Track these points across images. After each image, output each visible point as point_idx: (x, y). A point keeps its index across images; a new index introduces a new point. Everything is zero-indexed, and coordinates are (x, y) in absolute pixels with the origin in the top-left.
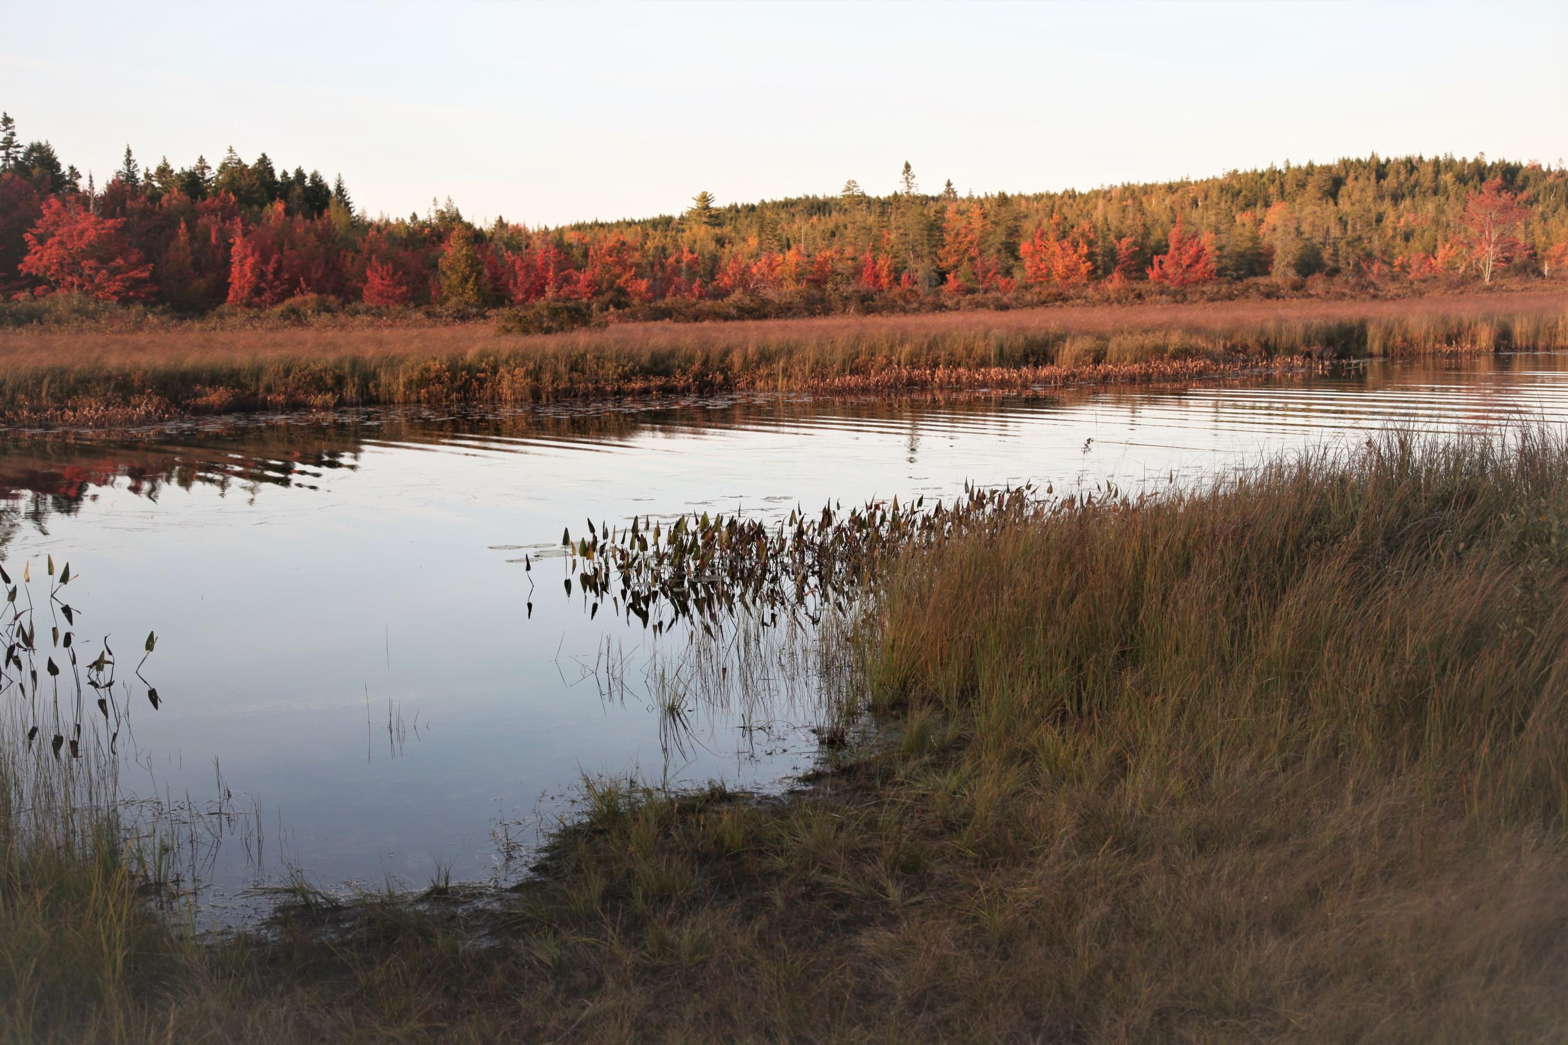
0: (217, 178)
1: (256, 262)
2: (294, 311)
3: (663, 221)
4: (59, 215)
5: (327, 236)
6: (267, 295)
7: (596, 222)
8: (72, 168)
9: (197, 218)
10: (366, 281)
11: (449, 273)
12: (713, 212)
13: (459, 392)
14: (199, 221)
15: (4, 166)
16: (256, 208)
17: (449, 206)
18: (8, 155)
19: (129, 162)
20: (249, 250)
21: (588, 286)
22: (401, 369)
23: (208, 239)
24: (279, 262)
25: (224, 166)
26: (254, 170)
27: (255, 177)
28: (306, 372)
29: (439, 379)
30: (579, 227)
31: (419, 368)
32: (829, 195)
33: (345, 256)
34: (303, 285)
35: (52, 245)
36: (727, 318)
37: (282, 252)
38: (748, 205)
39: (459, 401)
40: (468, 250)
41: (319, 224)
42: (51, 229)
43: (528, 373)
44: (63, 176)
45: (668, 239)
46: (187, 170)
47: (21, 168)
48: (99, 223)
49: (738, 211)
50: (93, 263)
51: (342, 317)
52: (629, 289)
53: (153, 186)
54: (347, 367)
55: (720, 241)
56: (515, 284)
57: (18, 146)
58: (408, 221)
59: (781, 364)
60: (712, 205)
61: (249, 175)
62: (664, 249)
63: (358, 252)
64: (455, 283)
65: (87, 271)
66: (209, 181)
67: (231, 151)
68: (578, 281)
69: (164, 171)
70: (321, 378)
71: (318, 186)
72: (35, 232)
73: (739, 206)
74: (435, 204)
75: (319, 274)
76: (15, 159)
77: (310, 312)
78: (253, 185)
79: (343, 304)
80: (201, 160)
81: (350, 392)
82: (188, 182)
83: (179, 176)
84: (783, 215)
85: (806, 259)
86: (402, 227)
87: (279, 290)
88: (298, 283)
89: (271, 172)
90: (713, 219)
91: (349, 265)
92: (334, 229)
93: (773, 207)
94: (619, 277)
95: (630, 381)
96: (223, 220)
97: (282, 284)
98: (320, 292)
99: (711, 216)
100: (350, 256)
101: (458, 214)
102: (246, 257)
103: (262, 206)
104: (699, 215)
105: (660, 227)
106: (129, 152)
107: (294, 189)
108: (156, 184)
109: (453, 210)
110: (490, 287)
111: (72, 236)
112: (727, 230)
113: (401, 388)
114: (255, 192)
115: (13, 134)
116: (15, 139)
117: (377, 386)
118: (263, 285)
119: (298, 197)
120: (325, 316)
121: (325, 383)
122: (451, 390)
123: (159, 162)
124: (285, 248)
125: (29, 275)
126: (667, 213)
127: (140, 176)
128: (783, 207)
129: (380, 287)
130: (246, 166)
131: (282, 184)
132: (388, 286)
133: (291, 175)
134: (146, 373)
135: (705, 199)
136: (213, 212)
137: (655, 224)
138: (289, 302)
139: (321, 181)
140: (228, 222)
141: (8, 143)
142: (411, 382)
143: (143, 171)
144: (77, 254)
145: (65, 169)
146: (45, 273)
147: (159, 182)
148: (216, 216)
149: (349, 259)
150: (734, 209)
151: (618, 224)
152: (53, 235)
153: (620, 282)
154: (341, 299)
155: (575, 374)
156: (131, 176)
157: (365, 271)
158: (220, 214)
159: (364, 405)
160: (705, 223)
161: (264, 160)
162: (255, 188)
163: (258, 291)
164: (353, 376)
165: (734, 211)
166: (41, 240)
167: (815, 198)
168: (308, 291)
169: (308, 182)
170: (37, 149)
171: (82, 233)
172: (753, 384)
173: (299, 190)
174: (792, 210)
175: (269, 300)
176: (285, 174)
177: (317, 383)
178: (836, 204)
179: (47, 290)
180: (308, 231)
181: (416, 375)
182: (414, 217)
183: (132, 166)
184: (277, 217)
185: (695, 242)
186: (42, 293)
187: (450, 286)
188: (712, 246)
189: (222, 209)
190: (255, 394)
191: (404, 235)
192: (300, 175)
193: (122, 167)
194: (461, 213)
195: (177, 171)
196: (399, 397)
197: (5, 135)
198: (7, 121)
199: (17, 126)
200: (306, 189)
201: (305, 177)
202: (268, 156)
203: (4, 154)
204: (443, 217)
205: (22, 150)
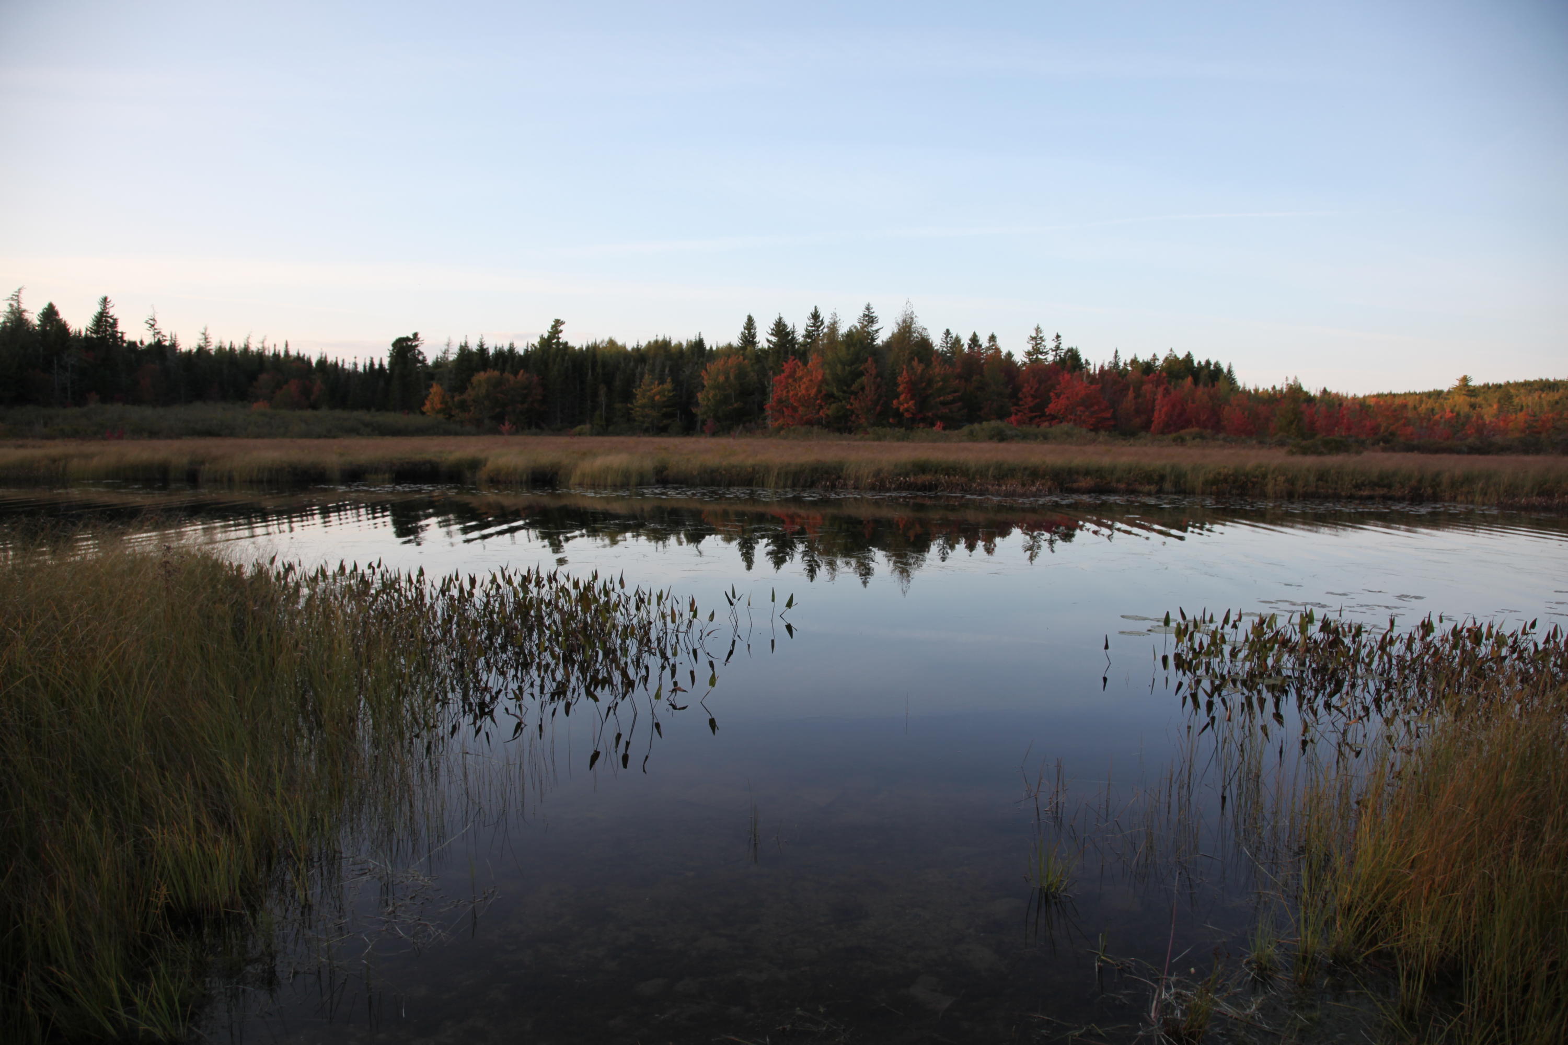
0: (1162, 365)
1: (1169, 410)
2: (1179, 438)
3: (1435, 393)
4: (1068, 383)
5: (1214, 396)
6: (1170, 428)
10: (1229, 422)
11: (1281, 419)
12: (1471, 388)
14: (1143, 388)
16: (1179, 381)
17: (1295, 381)
18: (1057, 354)
19: (1116, 356)
20: (1166, 403)
21: (1371, 430)
23: (1145, 397)
24: (1182, 410)
25: (1166, 359)
26: (1183, 360)
27: (1183, 364)
30: (1379, 396)
31: (1213, 473)
32: (1558, 378)
33: (1224, 408)
34: (1193, 423)
35: (1063, 399)
36: (1459, 452)
37: (1185, 405)
38: (1496, 385)
41: (1213, 391)
42: (1064, 390)
43: (1287, 480)
44: (1082, 364)
45: (1437, 404)
46: (1146, 360)
47: (1062, 361)
48: (1090, 388)
49: (1489, 388)
50: (1081, 408)
51: (1208, 441)
53: (1127, 369)
54: (1168, 470)
55: (1473, 406)
57: (1062, 349)
58: (1270, 390)
59: (1480, 485)
60: (1470, 384)
61: (1180, 363)
62: (1433, 410)
65: (1078, 413)
66: (1157, 366)
67: (1171, 350)
68: (1365, 426)
69: (1134, 362)
71: (1218, 369)
72: (1056, 392)
73: (1490, 384)
74: (1287, 381)
75: (1205, 418)
76: (1060, 356)
77: (1190, 438)
78: (1181, 369)
79: (1214, 434)
80: (1154, 355)
82: (1146, 367)
83: (1142, 364)
85: (1532, 418)
86: (1265, 393)
87: (1177, 426)
88: (1190, 423)
89: (1192, 362)
90: (1470, 393)
91: (1225, 412)
92: (1221, 394)
94: (1393, 425)
95: (1360, 490)
96: (1156, 387)
97: (1180, 422)
98: (1201, 428)
99: (1468, 391)
101: (1300, 386)
102: (1164, 406)
103: (1184, 380)
104: (1460, 389)
105: (1433, 397)
106: (1117, 352)
107: (1204, 372)
108: (1129, 368)
109: (1297, 384)
110: (1306, 428)
112: (1479, 399)
114: (1182, 372)
115: (1060, 343)
116: (1061, 346)
117: (1185, 482)
118: (1169, 423)
119: (1205, 376)
121: (1152, 479)
122: (1232, 488)
123: (1132, 357)
124: (1188, 402)
125: (1050, 415)
126: (1439, 388)
127: (1121, 364)
129: (1237, 425)
130: (1178, 358)
131: (1198, 368)
132: (1242, 425)
133: (1203, 363)
134: (1047, 466)
135: (1465, 380)
136: (1153, 383)
137: (1429, 395)
138: (1180, 433)
139: (1220, 366)
140: (1158, 388)
141: (1058, 348)
142: (1208, 480)
143: (1123, 362)
144: (1076, 403)
145: (1083, 361)
146: (1058, 413)
149: (1226, 409)
150: (1486, 387)
151: (1405, 394)
153: (1393, 428)
154: (1214, 432)
155: (1320, 483)
156: (1116, 364)
158: (1156, 384)
160: (1464, 394)
161: (1189, 356)
163: (1166, 426)
164: (1171, 475)
165: (1486, 389)
166: (1059, 396)
167: (1547, 381)
168: (1194, 427)
169: (1212, 367)
170: (1070, 350)
171: (1078, 392)
172: (1455, 497)
173: (1206, 372)
175: (1170, 431)
176: (1199, 363)
177: (1147, 479)
178: (1563, 385)
180: (1203, 394)
182: (1274, 388)
183: (1117, 359)
184: (1188, 387)
185: (1455, 406)
187: (1281, 426)
188: (1467, 409)
192: (1208, 363)
193: (1112, 359)
194: (1303, 385)
195: (1141, 361)
197: (1056, 344)
198: (1058, 337)
199: (1063, 340)
200: (1210, 371)
201: (1210, 364)
202: (1192, 353)
203: (1054, 353)
204: (1290, 388)
205: (1063, 351)
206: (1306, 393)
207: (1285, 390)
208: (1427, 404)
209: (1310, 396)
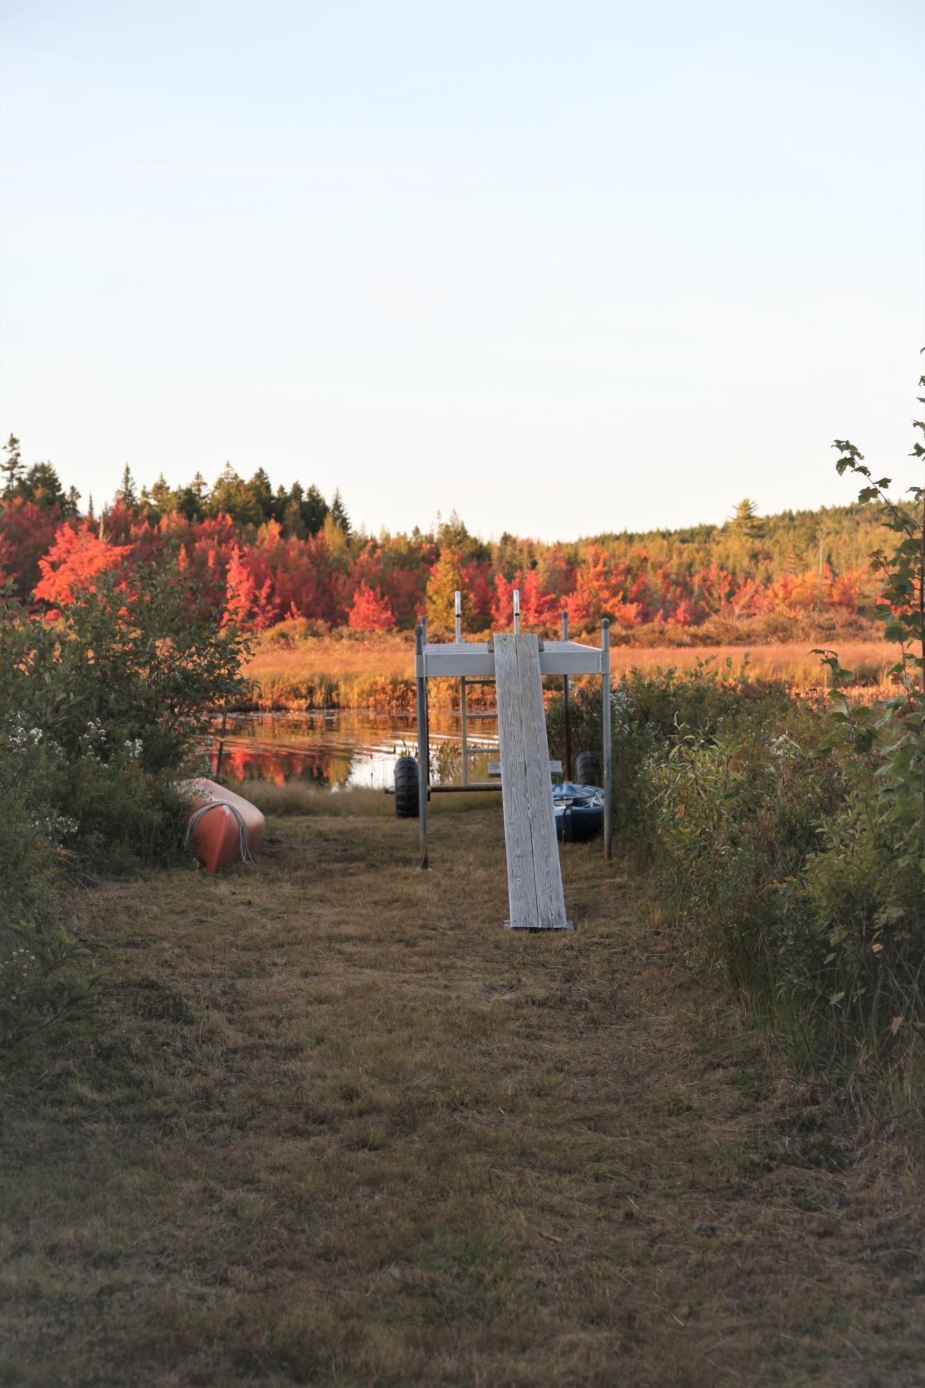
0: (213, 494)
1: (251, 588)
2: (283, 635)
3: (703, 531)
4: (70, 542)
5: (319, 558)
6: (259, 619)
7: (625, 532)
8: (73, 488)
9: (195, 541)
10: (352, 605)
11: (435, 598)
12: (755, 523)
13: (398, 700)
14: (197, 545)
15: (8, 487)
16: (251, 526)
17: (454, 519)
18: (13, 475)
19: (127, 480)
20: (245, 576)
21: (575, 611)
22: (356, 682)
23: (205, 562)
24: (272, 587)
25: (220, 481)
26: (252, 483)
27: (251, 493)
28: (287, 684)
29: (383, 689)
30: (603, 540)
31: (368, 682)
33: (337, 579)
34: (294, 609)
35: (64, 572)
37: (275, 575)
38: (804, 513)
39: (398, 706)
40: (454, 575)
41: (313, 545)
42: (64, 556)
43: (450, 687)
44: (63, 496)
45: (699, 553)
46: (184, 487)
47: (25, 490)
48: (109, 550)
49: (792, 519)
51: (327, 640)
52: (617, 614)
53: (149, 504)
54: (317, 680)
55: (756, 556)
56: (498, 609)
57: (23, 467)
58: (410, 535)
60: (755, 513)
61: (245, 490)
62: (691, 565)
63: (349, 575)
64: (440, 607)
66: (204, 498)
67: (228, 465)
68: (566, 605)
69: (160, 488)
70: (297, 689)
71: (316, 501)
72: (49, 559)
73: (794, 513)
74: (439, 518)
75: (310, 598)
76: (19, 479)
77: (297, 637)
78: (249, 502)
79: (330, 629)
80: (198, 476)
81: (319, 698)
82: (185, 500)
83: (175, 494)
84: (846, 523)
85: (825, 581)
86: (402, 543)
87: (270, 615)
88: (288, 608)
89: (268, 487)
90: (755, 530)
91: (340, 588)
92: (328, 550)
93: (835, 514)
94: (606, 601)
96: (220, 544)
97: (274, 608)
98: (309, 615)
99: (753, 527)
100: (342, 578)
101: (463, 528)
102: (241, 582)
103: (257, 525)
104: (739, 525)
105: (695, 538)
106: (128, 470)
107: (291, 506)
108: (153, 502)
109: (458, 523)
110: (475, 611)
111: (82, 563)
112: (768, 544)
113: (356, 697)
114: (251, 509)
115: (18, 455)
116: (19, 459)
117: (338, 695)
118: (256, 609)
119: (295, 514)
120: (312, 641)
121: (300, 693)
122: (392, 698)
123: (157, 480)
124: (279, 571)
125: (42, 600)
126: (708, 522)
127: (137, 494)
128: (847, 514)
129: (366, 612)
130: (242, 482)
131: (279, 500)
132: (374, 610)
133: (288, 490)
135: (746, 506)
136: (210, 536)
137: (686, 537)
138: (280, 626)
139: (318, 495)
140: (224, 545)
141: (14, 464)
142: (363, 692)
143: (140, 489)
144: (86, 579)
145: (66, 490)
146: (56, 598)
147: (155, 499)
148: (213, 539)
149: (341, 581)
152: (65, 562)
153: (607, 607)
154: (329, 624)
156: (128, 495)
157: (353, 596)
158: (216, 537)
159: (328, 708)
160: (746, 534)
161: (260, 475)
162: (251, 505)
163: (251, 615)
164: (320, 688)
165: (787, 519)
166: (54, 566)
168: (299, 616)
169: (305, 498)
170: (40, 469)
171: (91, 560)
173: (295, 506)
174: (857, 518)
175: (261, 624)
176: (282, 489)
177: (295, 693)
179: (57, 614)
180: (301, 553)
181: (366, 687)
182: (417, 531)
183: (130, 484)
184: (272, 540)
185: (728, 557)
186: (53, 617)
187: (435, 611)
188: (746, 562)
189: (219, 533)
190: (251, 700)
191: (404, 550)
192: (297, 490)
193: (120, 485)
194: (467, 527)
195: (174, 488)
196: (354, 703)
197: (10, 456)
198: (13, 441)
199: (22, 447)
200: (302, 504)
201: (302, 492)
202: (266, 471)
203: (8, 474)
204: (447, 531)
205: (26, 470)
206: (475, 541)
207: (436, 537)
208: (680, 554)
209: (481, 546)
